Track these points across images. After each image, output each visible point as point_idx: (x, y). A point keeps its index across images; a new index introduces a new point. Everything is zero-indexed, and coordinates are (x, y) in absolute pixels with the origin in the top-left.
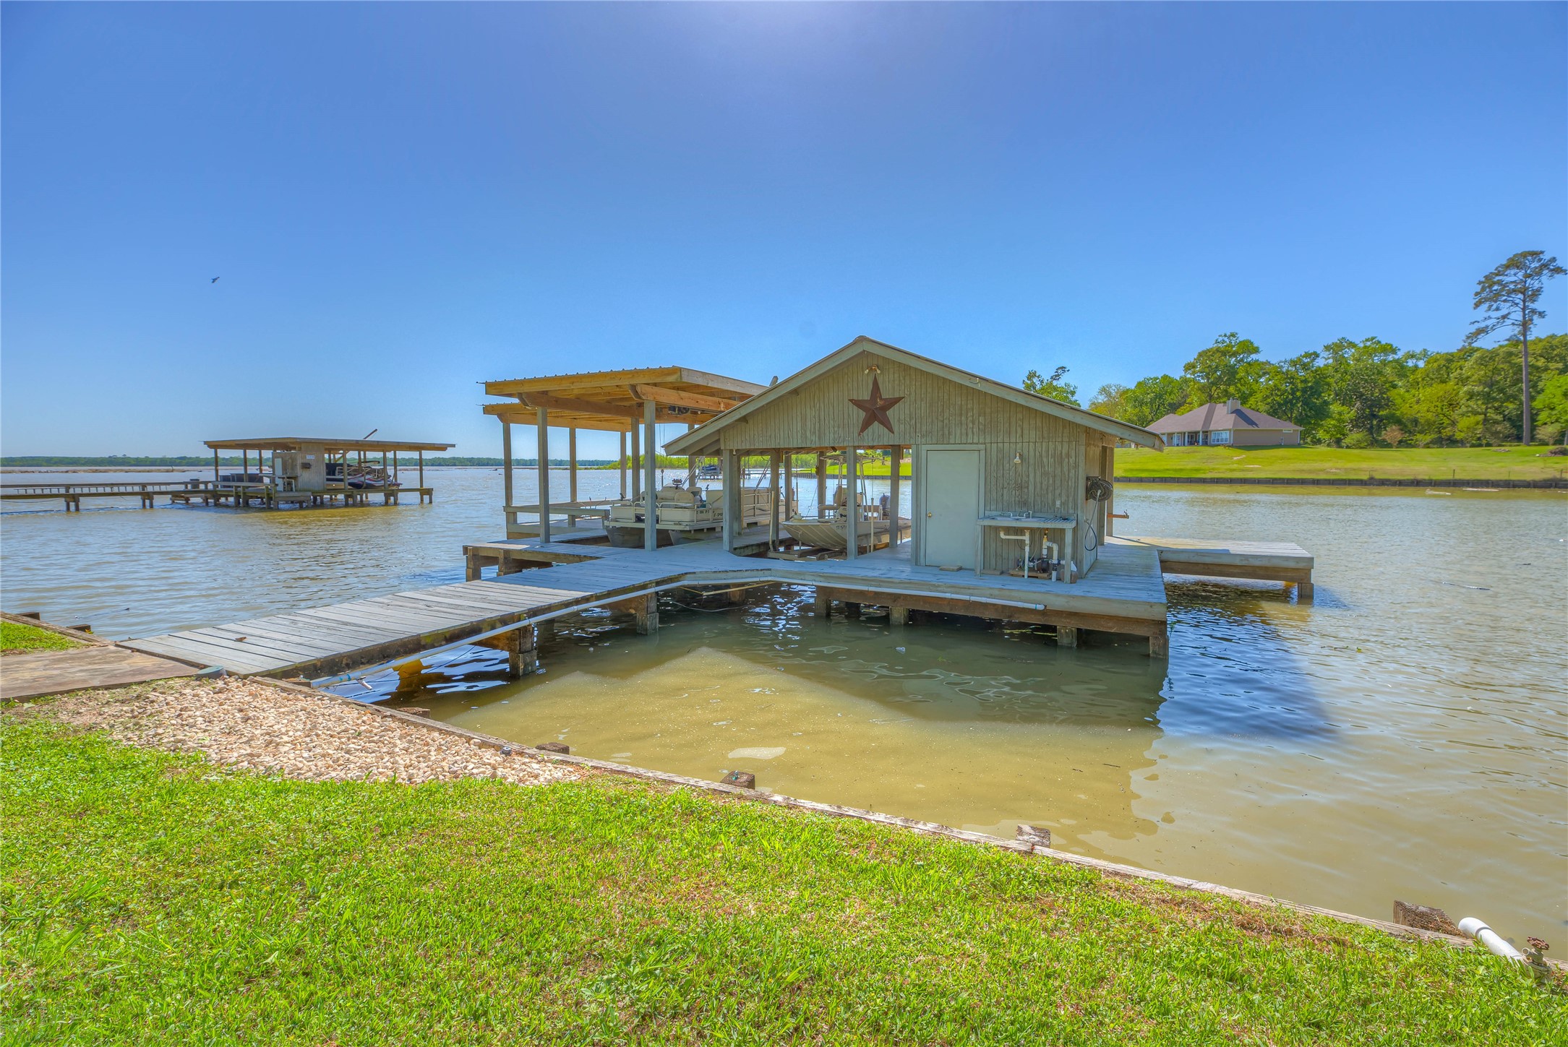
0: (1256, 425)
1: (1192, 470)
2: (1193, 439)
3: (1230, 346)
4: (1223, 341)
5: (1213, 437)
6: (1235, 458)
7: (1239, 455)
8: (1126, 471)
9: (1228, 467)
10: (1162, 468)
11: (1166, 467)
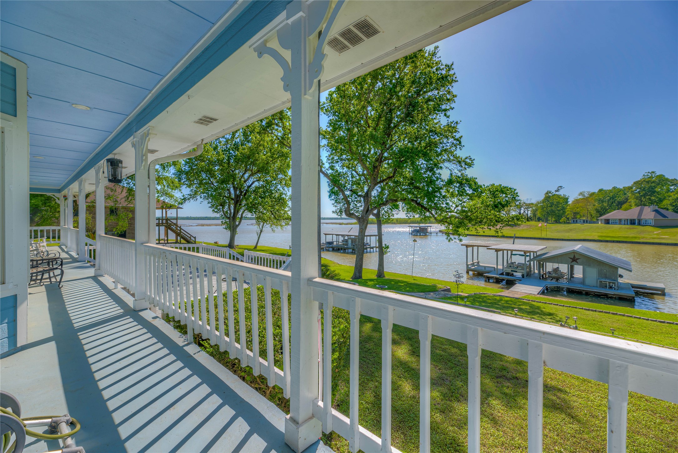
0: (668, 218)
1: (632, 237)
2: (632, 222)
3: (652, 177)
4: (648, 175)
5: (642, 222)
6: (655, 232)
7: (657, 231)
8: (599, 236)
9: (652, 236)
10: (617, 236)
11: (619, 236)
